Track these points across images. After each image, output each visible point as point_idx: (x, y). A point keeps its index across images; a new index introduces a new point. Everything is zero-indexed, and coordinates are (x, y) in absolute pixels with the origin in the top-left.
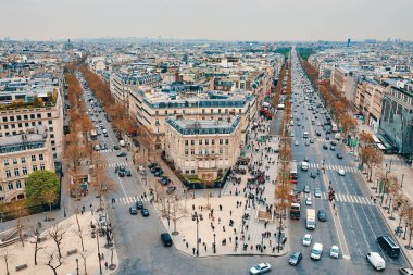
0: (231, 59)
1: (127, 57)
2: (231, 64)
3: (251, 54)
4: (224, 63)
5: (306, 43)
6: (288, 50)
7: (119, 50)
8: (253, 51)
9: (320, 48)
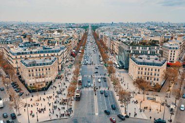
0: (59, 31)
1: (7, 31)
2: (59, 33)
3: (70, 29)
4: (56, 33)
5: (95, 24)
6: (88, 27)
7: (5, 27)
8: (72, 27)
9: (101, 26)
